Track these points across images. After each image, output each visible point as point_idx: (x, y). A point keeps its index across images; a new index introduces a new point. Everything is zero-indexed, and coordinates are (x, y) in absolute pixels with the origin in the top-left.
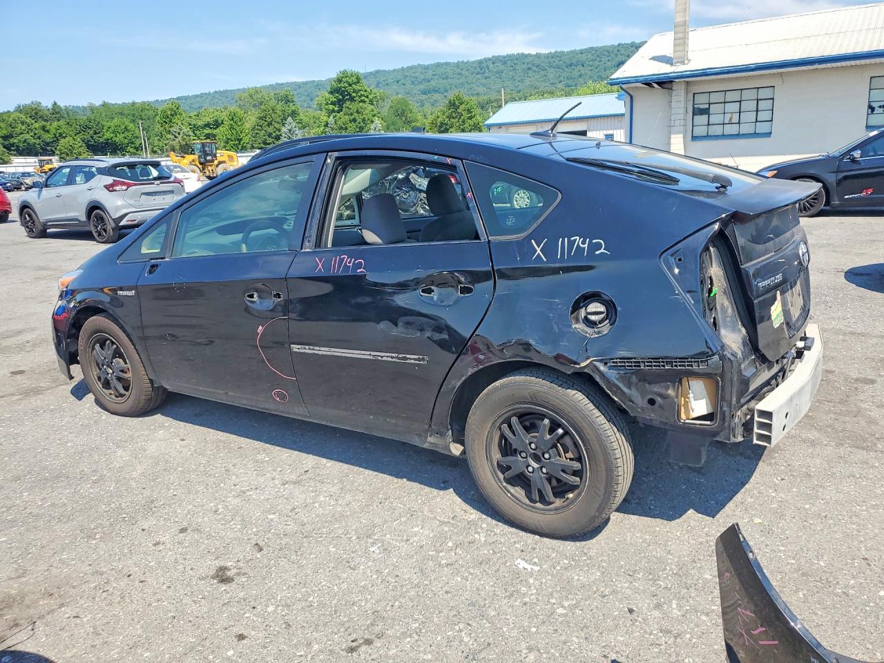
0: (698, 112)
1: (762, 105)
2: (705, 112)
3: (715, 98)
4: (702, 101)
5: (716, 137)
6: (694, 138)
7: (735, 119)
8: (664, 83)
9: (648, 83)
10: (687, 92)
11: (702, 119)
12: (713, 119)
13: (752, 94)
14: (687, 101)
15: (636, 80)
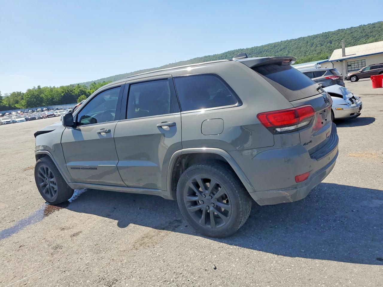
0: (348, 66)
1: (363, 63)
2: (350, 66)
3: (352, 63)
4: (349, 64)
5: (353, 70)
6: (348, 71)
7: (357, 66)
8: (341, 61)
9: (337, 61)
10: (346, 62)
11: (350, 67)
12: (352, 67)
13: (361, 61)
14: (346, 63)
15: (335, 60)
